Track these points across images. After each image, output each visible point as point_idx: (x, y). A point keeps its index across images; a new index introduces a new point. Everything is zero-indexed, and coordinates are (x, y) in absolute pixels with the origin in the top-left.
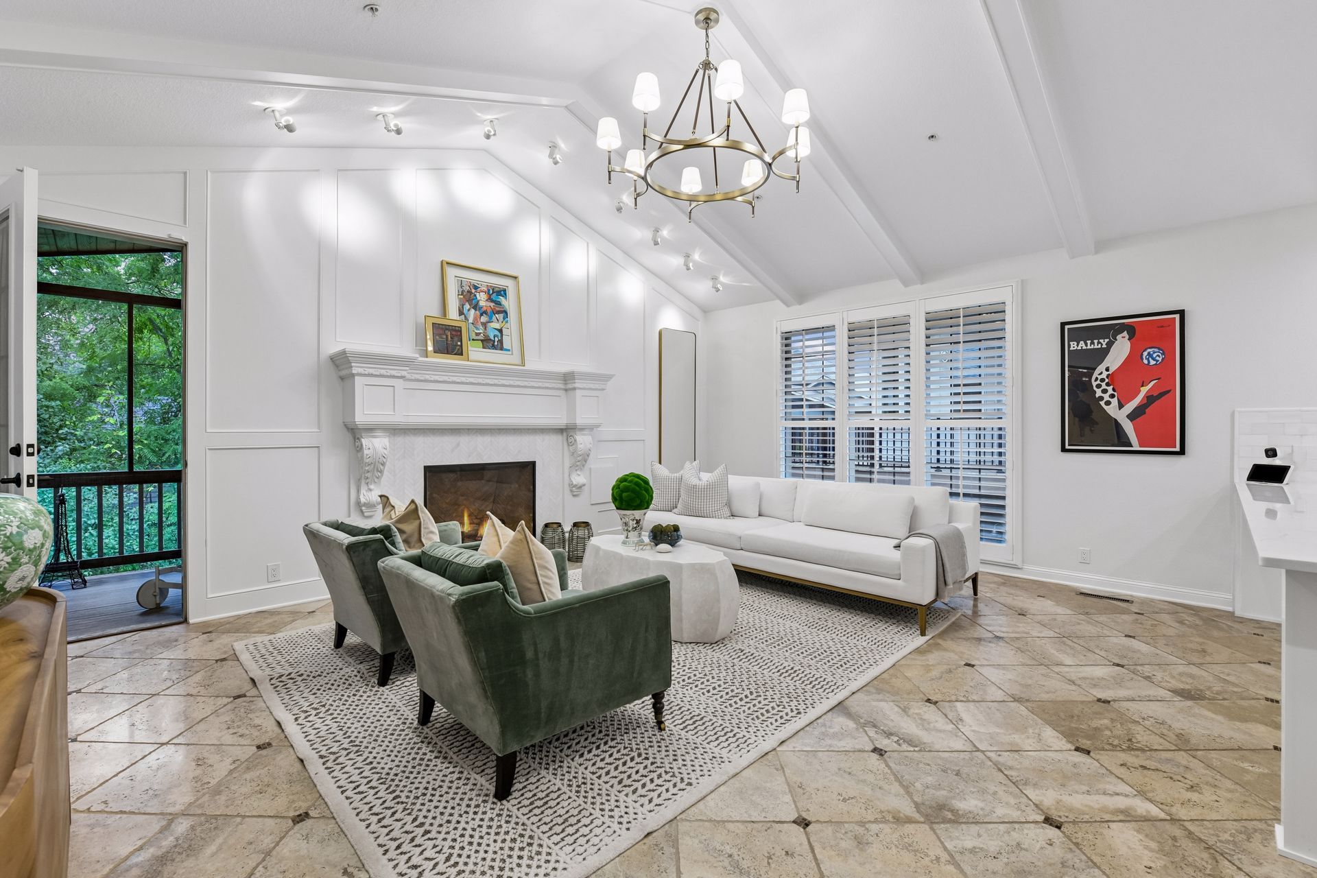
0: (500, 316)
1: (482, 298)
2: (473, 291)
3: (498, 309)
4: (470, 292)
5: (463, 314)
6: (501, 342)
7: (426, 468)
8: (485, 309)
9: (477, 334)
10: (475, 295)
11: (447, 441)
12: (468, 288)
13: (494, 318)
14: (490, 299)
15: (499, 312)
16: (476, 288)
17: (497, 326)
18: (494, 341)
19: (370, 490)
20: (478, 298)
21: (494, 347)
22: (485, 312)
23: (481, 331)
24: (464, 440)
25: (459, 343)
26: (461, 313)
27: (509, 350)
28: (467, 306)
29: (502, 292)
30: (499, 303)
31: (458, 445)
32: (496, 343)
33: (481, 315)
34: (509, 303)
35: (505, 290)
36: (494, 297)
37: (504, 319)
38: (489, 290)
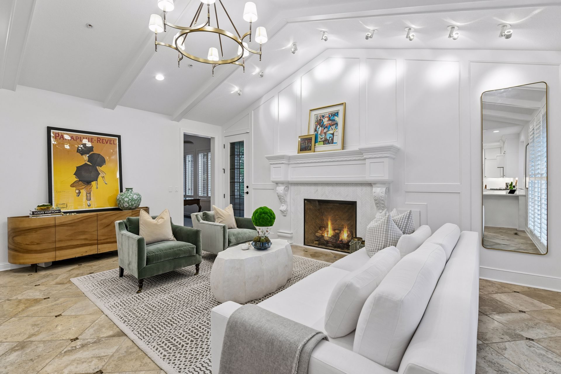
0: (333, 127)
1: (326, 121)
2: (322, 118)
3: (333, 123)
4: (320, 120)
5: (316, 131)
6: (333, 140)
7: (305, 200)
8: (326, 125)
9: (321, 139)
10: (323, 120)
11: (313, 188)
12: (320, 118)
13: (331, 128)
14: (330, 120)
15: (333, 125)
16: (323, 116)
17: (331, 132)
18: (329, 140)
19: (283, 206)
20: (324, 121)
21: (329, 143)
22: (326, 127)
23: (323, 137)
24: (320, 188)
25: (310, 145)
26: (315, 130)
27: (336, 143)
28: (319, 126)
29: (336, 114)
30: (334, 120)
31: (317, 190)
32: (330, 141)
33: (324, 129)
34: (339, 119)
35: (338, 113)
36: (332, 118)
37: (335, 127)
38: (329, 115)
